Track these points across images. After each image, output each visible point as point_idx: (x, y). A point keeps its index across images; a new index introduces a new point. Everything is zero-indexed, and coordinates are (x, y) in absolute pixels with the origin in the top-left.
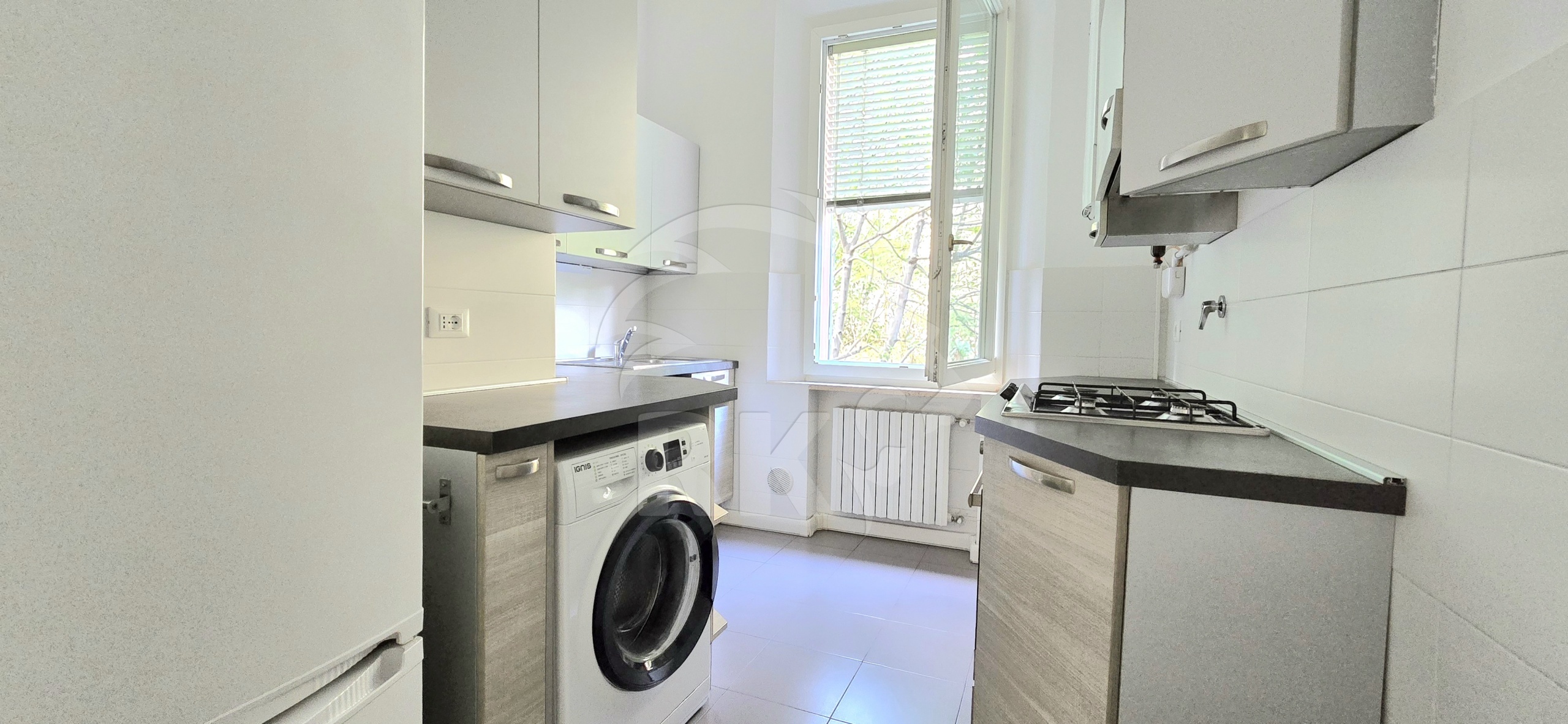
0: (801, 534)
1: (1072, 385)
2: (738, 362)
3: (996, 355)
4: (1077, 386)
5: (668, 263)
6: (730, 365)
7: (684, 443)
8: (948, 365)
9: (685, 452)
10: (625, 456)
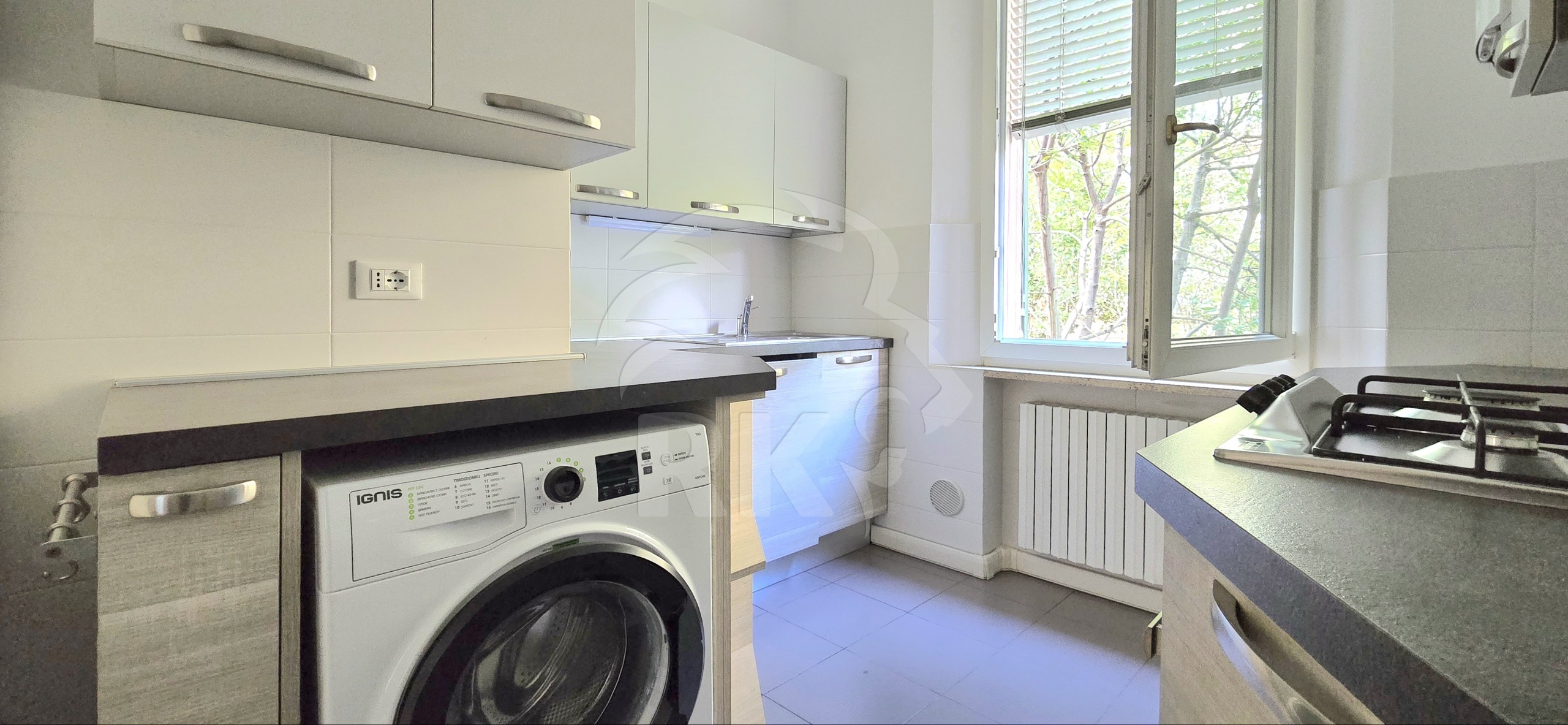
0: (975, 574)
1: (1456, 384)
2: (893, 339)
3: (1295, 329)
4: (1469, 385)
5: (802, 219)
6: (880, 343)
7: (646, 456)
8: (1172, 342)
9: (648, 470)
10: (495, 477)
